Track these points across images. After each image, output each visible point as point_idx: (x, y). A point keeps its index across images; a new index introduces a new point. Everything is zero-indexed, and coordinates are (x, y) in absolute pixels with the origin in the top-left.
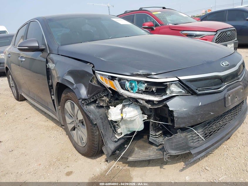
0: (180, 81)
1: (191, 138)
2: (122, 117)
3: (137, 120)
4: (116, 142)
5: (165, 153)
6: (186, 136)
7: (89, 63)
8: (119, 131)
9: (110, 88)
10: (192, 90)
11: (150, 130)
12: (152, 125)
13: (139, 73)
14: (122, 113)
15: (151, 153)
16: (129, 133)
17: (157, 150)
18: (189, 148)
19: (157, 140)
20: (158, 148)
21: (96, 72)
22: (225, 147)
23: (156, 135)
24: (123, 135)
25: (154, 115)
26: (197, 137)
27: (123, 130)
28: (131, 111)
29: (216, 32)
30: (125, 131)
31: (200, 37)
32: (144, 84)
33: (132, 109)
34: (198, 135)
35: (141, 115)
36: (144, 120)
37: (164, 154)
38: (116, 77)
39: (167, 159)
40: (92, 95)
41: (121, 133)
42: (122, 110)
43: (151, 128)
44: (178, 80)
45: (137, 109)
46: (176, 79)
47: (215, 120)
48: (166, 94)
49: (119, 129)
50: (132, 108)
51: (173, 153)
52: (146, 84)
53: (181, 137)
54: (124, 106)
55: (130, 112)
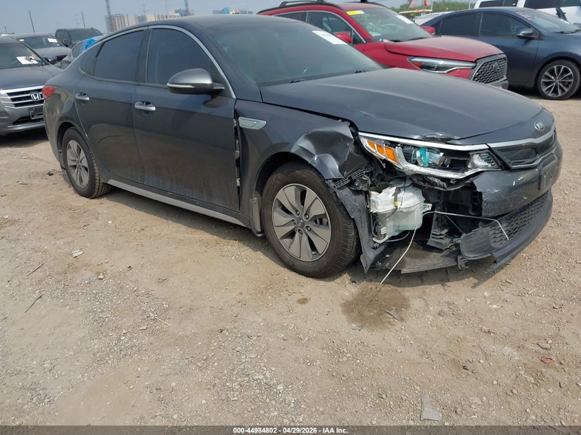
0: (490, 149)
1: (493, 236)
2: (396, 207)
3: (416, 213)
4: (375, 248)
5: (459, 258)
6: (488, 232)
7: (340, 120)
8: (383, 231)
9: (384, 161)
10: (504, 164)
11: (433, 227)
12: (437, 220)
13: (435, 137)
14: (396, 200)
15: (435, 261)
16: (396, 234)
17: (442, 256)
18: (491, 249)
19: (443, 242)
20: (442, 254)
21: (360, 134)
22: (524, 255)
23: (441, 235)
24: (387, 238)
25: (443, 203)
26: (500, 235)
27: (388, 231)
28: (410, 198)
29: (475, 62)
30: (391, 231)
31: (445, 72)
32: (438, 153)
33: (411, 194)
34: (502, 232)
35: (423, 204)
36: (424, 213)
37: (459, 260)
38: (398, 143)
39: (464, 266)
40: (350, 172)
41: (385, 235)
42: (395, 195)
43: (434, 223)
44: (487, 147)
45: (417, 195)
46: (484, 146)
47: (521, 211)
48: (467, 169)
49: (384, 228)
50: (411, 192)
51: (471, 256)
52: (442, 154)
53: (483, 233)
54: (398, 190)
55: (408, 199)
